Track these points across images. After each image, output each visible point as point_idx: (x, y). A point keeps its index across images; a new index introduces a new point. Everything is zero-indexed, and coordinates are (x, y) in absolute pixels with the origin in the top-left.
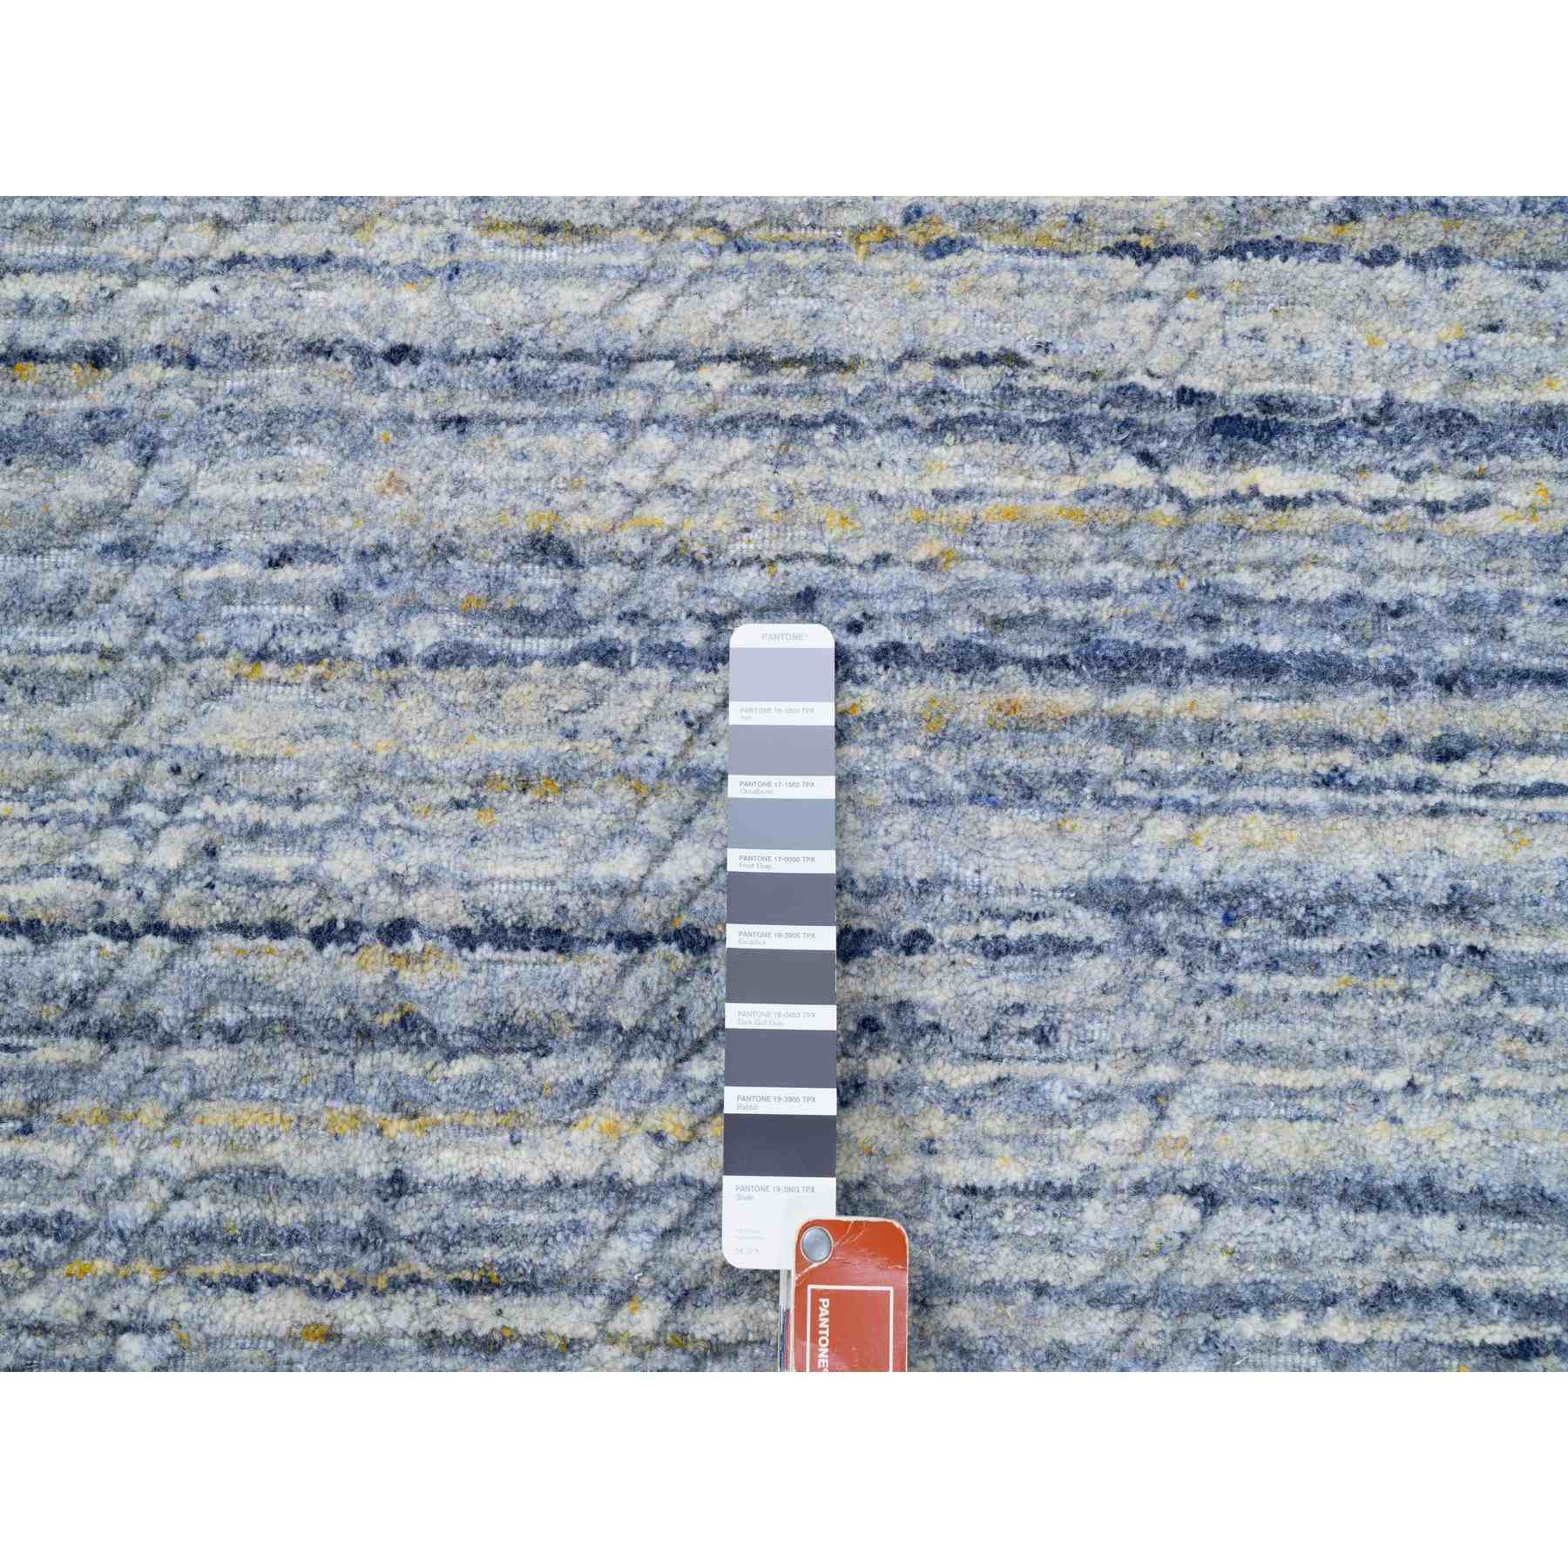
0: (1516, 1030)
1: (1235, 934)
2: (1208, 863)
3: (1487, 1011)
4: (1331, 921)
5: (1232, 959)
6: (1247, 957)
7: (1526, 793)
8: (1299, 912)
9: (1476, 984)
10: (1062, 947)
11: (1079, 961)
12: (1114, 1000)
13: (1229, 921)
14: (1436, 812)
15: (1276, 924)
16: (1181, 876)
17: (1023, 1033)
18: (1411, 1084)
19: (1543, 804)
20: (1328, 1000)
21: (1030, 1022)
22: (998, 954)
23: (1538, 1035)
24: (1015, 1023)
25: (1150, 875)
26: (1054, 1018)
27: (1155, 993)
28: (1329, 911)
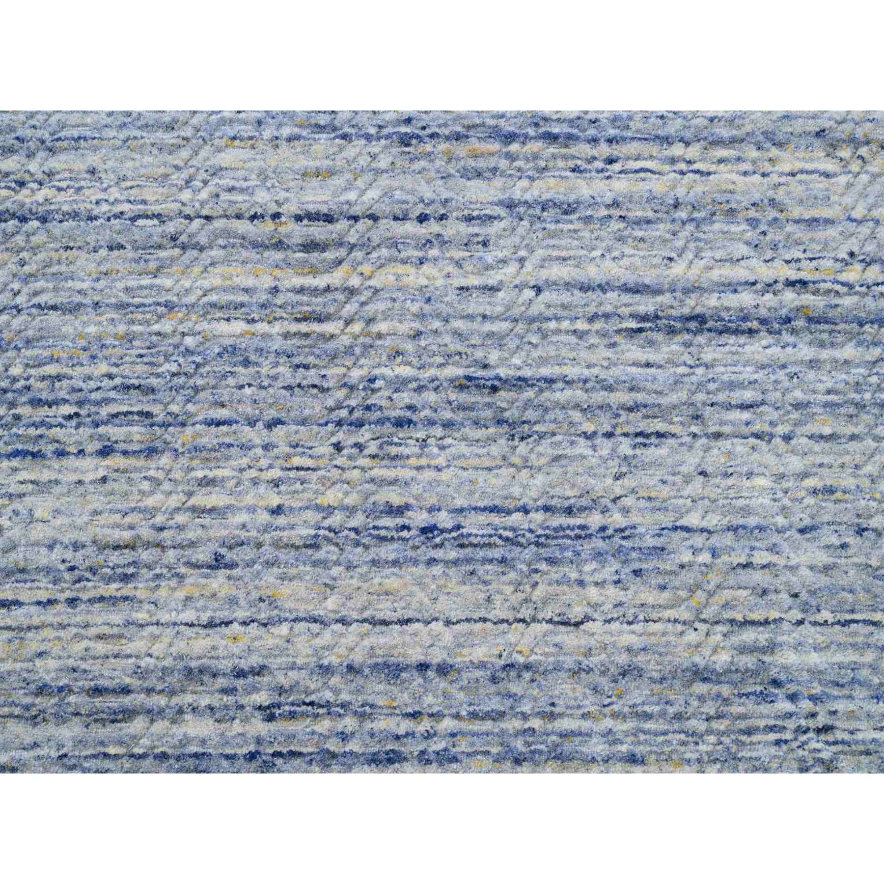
0: (635, 238)
1: (545, 214)
2: (536, 193)
3: (626, 233)
4: (576, 208)
5: (544, 221)
6: (549, 220)
7: (637, 171)
8: (565, 206)
9: (622, 225)
10: (491, 218)
11: (496, 222)
12: (508, 233)
13: (543, 209)
14: (609, 177)
15: (558, 211)
16: (528, 197)
17: (478, 243)
18: (603, 255)
19: (642, 175)
20: (575, 231)
21: (480, 239)
22: (470, 220)
23: (642, 240)
24: (476, 240)
25: (518, 197)
26: (488, 238)
27: (521, 231)
28: (575, 206)
